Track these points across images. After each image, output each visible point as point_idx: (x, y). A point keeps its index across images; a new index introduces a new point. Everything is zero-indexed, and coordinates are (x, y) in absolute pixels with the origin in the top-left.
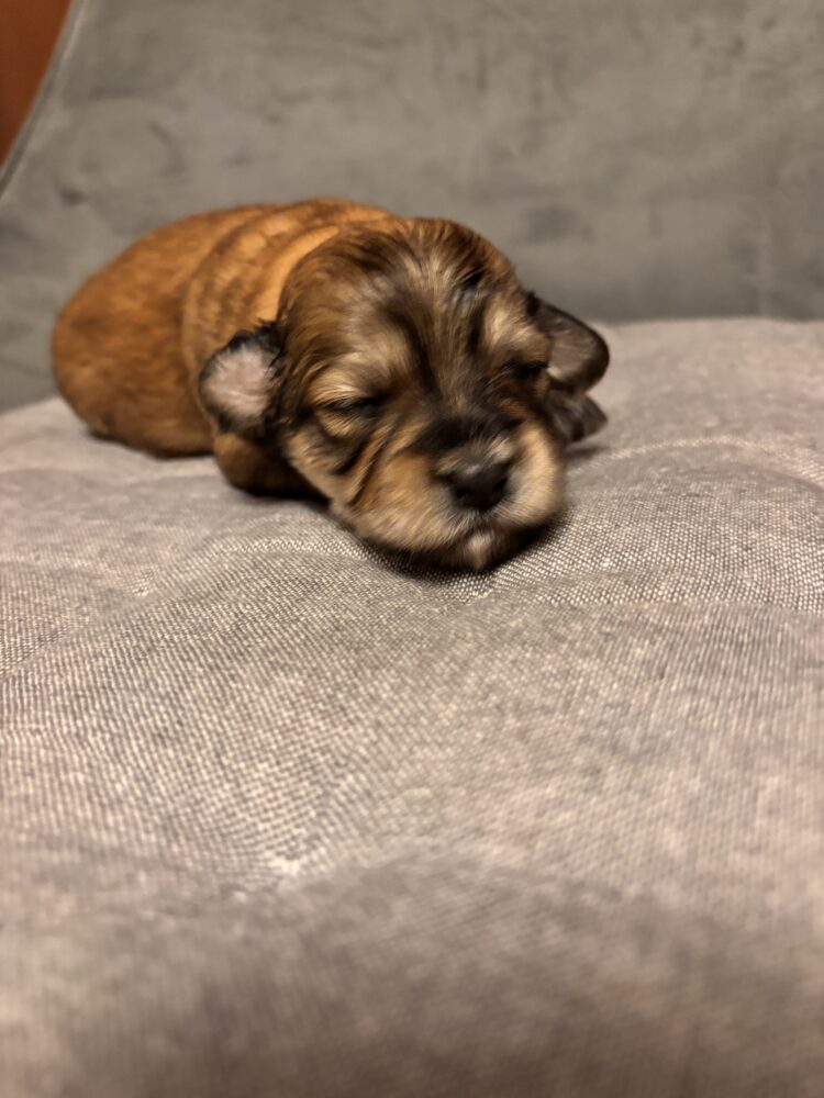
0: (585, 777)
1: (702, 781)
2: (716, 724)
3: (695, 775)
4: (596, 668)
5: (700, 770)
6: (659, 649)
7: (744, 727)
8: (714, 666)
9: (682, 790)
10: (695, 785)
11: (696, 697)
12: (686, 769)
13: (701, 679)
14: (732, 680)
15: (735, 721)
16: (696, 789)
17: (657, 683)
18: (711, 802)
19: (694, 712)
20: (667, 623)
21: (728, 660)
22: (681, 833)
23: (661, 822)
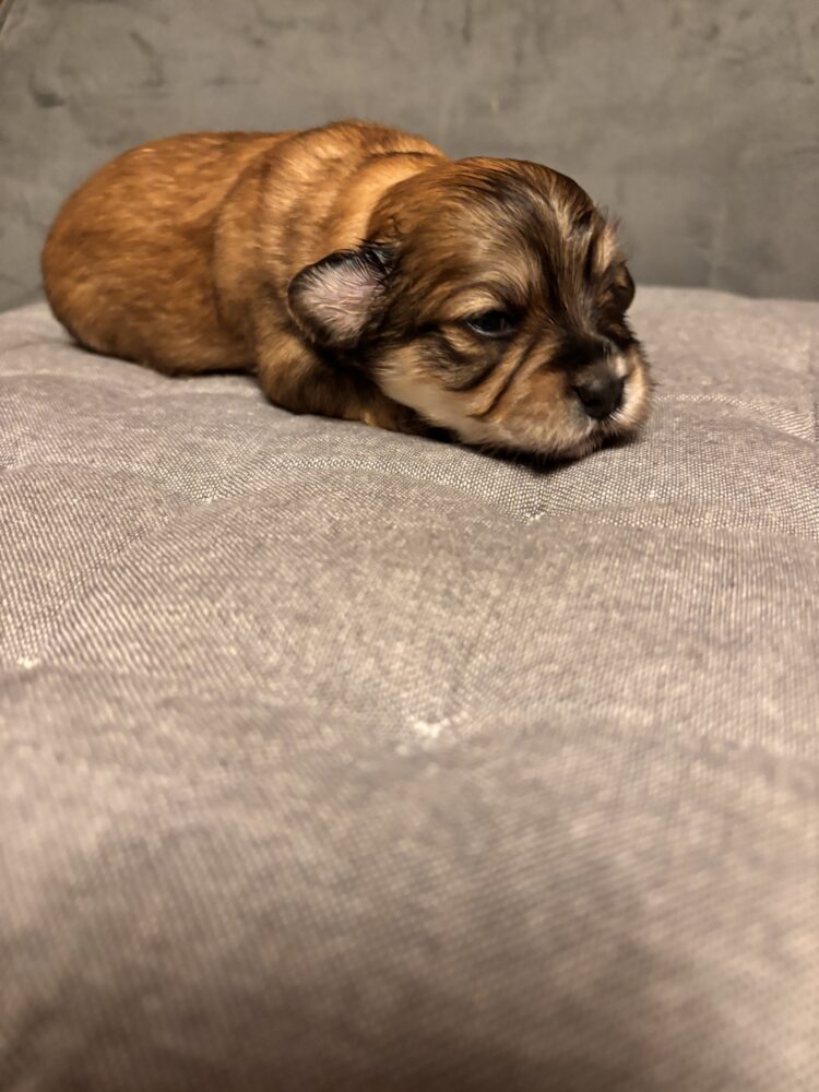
0: (690, 659)
1: (785, 664)
2: (784, 623)
3: (778, 660)
4: (676, 577)
5: (781, 656)
6: (723, 565)
7: (806, 627)
8: (771, 580)
9: (771, 671)
10: (780, 667)
11: (764, 602)
12: (771, 656)
13: (764, 589)
14: (788, 590)
15: (798, 622)
16: (782, 669)
17: (729, 590)
18: (795, 680)
19: (764, 613)
20: (722, 545)
21: (780, 576)
22: (776, 702)
23: (759, 694)
